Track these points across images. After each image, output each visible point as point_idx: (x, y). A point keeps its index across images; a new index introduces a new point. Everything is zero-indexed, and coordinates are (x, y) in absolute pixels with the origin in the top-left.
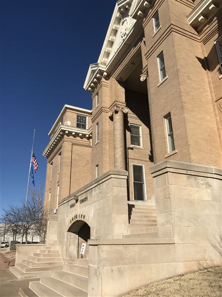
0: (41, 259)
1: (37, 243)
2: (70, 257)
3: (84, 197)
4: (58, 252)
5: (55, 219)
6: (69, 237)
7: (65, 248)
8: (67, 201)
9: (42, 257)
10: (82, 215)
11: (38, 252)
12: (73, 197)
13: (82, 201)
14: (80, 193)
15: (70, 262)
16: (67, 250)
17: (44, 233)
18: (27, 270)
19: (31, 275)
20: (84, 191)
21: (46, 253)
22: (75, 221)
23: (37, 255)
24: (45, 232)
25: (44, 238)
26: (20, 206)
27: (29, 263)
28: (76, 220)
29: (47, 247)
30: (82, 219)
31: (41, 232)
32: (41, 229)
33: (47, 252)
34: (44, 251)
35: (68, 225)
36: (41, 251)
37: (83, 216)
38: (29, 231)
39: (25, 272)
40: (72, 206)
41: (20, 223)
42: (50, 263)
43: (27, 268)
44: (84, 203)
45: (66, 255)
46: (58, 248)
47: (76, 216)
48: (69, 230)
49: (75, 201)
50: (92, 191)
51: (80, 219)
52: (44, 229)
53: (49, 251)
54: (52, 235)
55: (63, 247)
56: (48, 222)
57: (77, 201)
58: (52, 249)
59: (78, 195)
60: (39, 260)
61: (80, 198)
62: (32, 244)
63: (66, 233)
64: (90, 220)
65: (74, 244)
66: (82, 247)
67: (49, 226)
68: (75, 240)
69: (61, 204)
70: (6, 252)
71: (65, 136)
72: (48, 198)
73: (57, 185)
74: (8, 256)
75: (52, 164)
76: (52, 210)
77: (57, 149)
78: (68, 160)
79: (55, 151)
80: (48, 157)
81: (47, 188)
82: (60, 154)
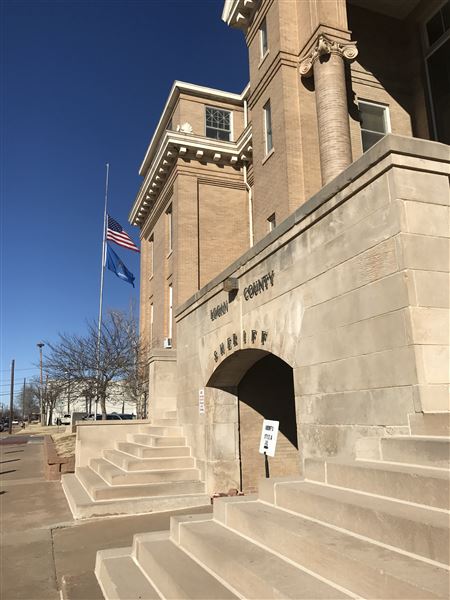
0: (138, 462)
1: (130, 417)
2: (219, 456)
3: (259, 277)
4: (182, 441)
5: (169, 356)
6: (212, 403)
7: (201, 431)
8: (201, 301)
9: (138, 456)
10: (254, 334)
11: (130, 439)
12: (221, 287)
13: (253, 291)
14: (243, 269)
15: (218, 470)
16: (207, 437)
17: (143, 396)
18: (97, 494)
19: (111, 509)
20: (257, 259)
21: (151, 445)
22: (228, 353)
23: (126, 447)
24: (146, 393)
25: (145, 405)
26: (84, 334)
27: (107, 468)
28: (235, 349)
29: (150, 428)
30: (258, 345)
31: (138, 392)
32: (138, 387)
33: (152, 441)
34: (145, 440)
35: (207, 365)
36: (137, 439)
37: (259, 337)
38: (108, 389)
39: (93, 501)
40: (218, 313)
41: (86, 373)
42: (162, 474)
43: (101, 487)
44: (261, 295)
45: (207, 452)
46: (180, 431)
47: (235, 337)
48: (213, 382)
49: (225, 296)
50: (290, 251)
51: (250, 345)
52: (144, 385)
53: (157, 440)
54: (162, 398)
55: (194, 430)
56: (151, 366)
57: (233, 294)
58: (165, 435)
59: (236, 275)
60: (130, 465)
61: (242, 285)
62: (122, 421)
63: (202, 391)
64: (290, 343)
65: (228, 421)
66: (264, 432)
67: (155, 377)
68: (229, 410)
69: (182, 313)
70: (64, 435)
71: (180, 161)
72: (148, 316)
73: (167, 283)
74: (62, 449)
75: (151, 240)
76: (158, 343)
77: (161, 199)
78: (191, 221)
79: (157, 205)
80: (141, 224)
81: (144, 295)
82: (169, 211)
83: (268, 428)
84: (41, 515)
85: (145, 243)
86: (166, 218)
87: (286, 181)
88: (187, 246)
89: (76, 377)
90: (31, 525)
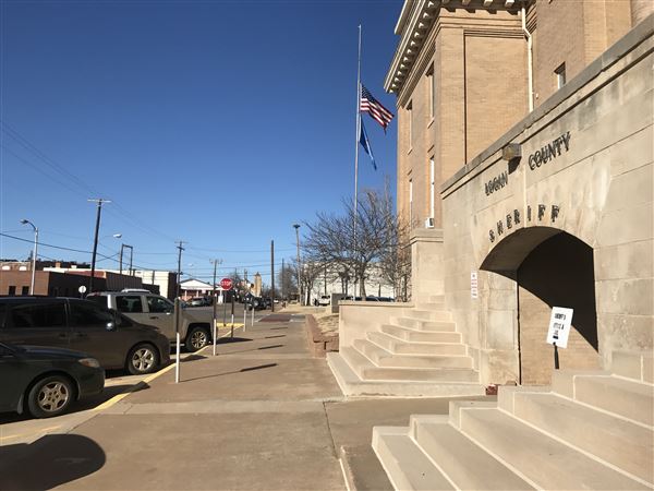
0: (404, 345)
1: (388, 300)
2: (495, 345)
3: (550, 141)
4: (451, 328)
5: (434, 237)
6: (486, 287)
7: (473, 317)
8: (472, 174)
9: (405, 339)
10: (541, 210)
11: (393, 322)
12: (498, 155)
13: (540, 158)
14: (528, 133)
15: (494, 359)
16: (481, 324)
17: (403, 279)
18: (365, 373)
19: (380, 390)
20: (547, 119)
21: (417, 328)
22: (507, 232)
23: (390, 330)
24: (407, 276)
25: (405, 289)
26: (342, 214)
27: (372, 349)
28: (515, 227)
29: (414, 311)
30: (547, 222)
31: (397, 274)
32: (398, 268)
33: (418, 325)
34: (411, 323)
35: (482, 247)
36: (401, 321)
37: (548, 212)
38: (367, 271)
39: (362, 380)
40: (493, 186)
41: (345, 254)
42: (432, 360)
43: (368, 367)
44: (551, 163)
45: (481, 340)
46: (449, 316)
47: (517, 214)
48: (489, 264)
49: (504, 166)
51: (536, 222)
52: (404, 268)
53: (424, 324)
54: (427, 278)
55: (465, 316)
56: (414, 247)
57: (514, 163)
58: (432, 319)
59: (518, 140)
60: (397, 347)
61: (526, 152)
62: (379, 303)
63: (475, 275)
64: (590, 218)
65: (505, 308)
66: (554, 320)
67: (417, 259)
68: (506, 296)
69: (448, 189)
70: (324, 315)
71: (443, 11)
72: (406, 195)
73: (428, 156)
74: (325, 327)
75: (410, 108)
76: (418, 223)
77: (420, 60)
78: (456, 82)
79: (416, 68)
80: (397, 91)
81: (402, 171)
82: (431, 72)
83: (559, 316)
84: (311, 389)
85: (402, 113)
86: (426, 82)
87: (582, 21)
88: (452, 111)
89: (335, 257)
90: (305, 397)
